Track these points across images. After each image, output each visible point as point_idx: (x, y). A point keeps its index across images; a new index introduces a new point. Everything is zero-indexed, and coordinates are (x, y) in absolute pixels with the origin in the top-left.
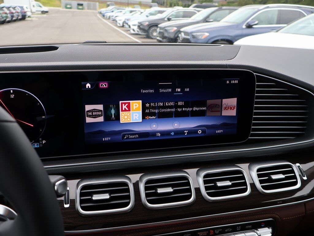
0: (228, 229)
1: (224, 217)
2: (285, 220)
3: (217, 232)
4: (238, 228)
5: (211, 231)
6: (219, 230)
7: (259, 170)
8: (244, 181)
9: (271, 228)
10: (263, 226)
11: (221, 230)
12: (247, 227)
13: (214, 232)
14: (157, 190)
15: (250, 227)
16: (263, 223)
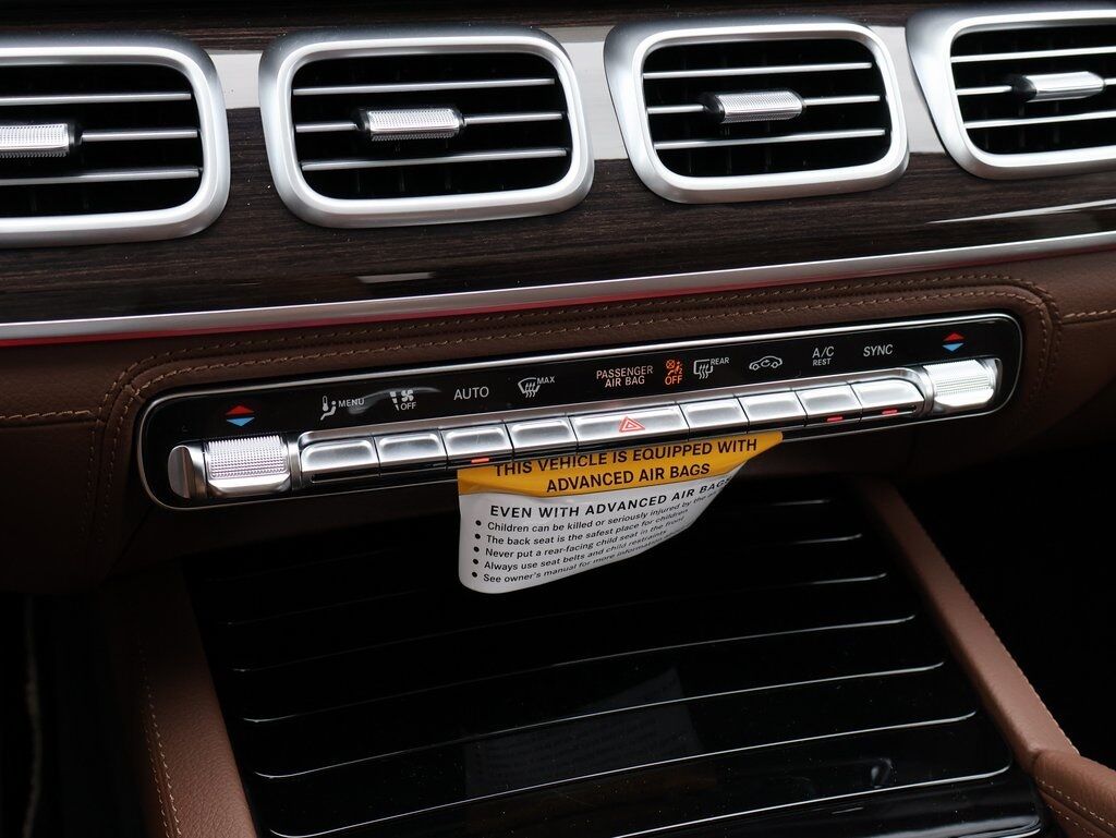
0: (765, 361)
2: (1074, 321)
4: (816, 353)
5: (668, 364)
7: (961, 45)
8: (875, 98)
9: (992, 362)
10: (952, 348)
11: (727, 360)
12: (867, 351)
13: (687, 369)
14: (367, 119)
15: (884, 350)
16: (955, 336)
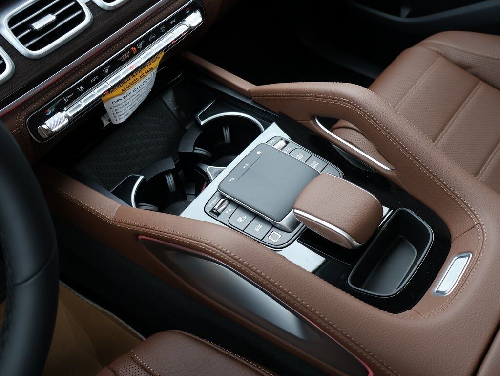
0: (151, 36)
1: (139, 23)
3: (140, 47)
4: (161, 29)
5: (132, 49)
6: (141, 43)
10: (188, 12)
11: (144, 41)
13: (136, 48)
15: (174, 21)
16: (187, 9)
